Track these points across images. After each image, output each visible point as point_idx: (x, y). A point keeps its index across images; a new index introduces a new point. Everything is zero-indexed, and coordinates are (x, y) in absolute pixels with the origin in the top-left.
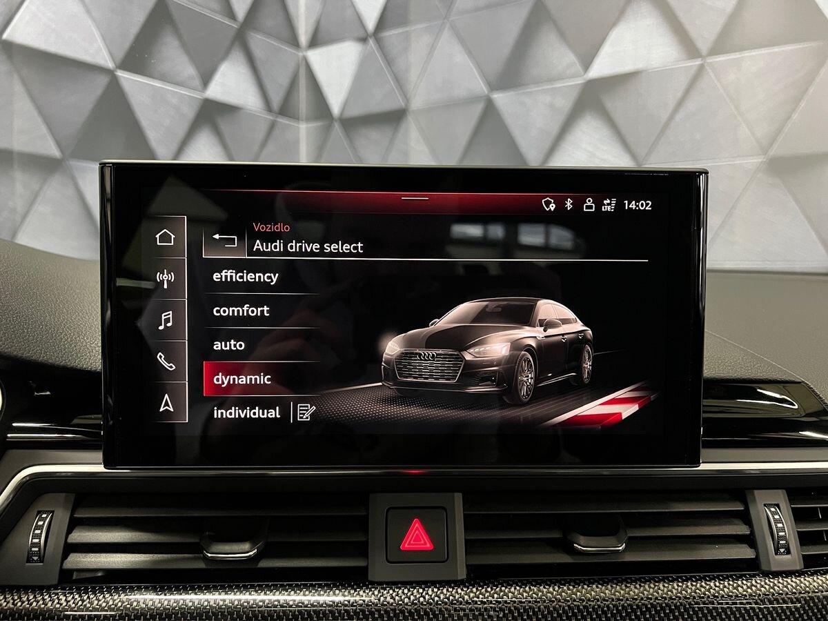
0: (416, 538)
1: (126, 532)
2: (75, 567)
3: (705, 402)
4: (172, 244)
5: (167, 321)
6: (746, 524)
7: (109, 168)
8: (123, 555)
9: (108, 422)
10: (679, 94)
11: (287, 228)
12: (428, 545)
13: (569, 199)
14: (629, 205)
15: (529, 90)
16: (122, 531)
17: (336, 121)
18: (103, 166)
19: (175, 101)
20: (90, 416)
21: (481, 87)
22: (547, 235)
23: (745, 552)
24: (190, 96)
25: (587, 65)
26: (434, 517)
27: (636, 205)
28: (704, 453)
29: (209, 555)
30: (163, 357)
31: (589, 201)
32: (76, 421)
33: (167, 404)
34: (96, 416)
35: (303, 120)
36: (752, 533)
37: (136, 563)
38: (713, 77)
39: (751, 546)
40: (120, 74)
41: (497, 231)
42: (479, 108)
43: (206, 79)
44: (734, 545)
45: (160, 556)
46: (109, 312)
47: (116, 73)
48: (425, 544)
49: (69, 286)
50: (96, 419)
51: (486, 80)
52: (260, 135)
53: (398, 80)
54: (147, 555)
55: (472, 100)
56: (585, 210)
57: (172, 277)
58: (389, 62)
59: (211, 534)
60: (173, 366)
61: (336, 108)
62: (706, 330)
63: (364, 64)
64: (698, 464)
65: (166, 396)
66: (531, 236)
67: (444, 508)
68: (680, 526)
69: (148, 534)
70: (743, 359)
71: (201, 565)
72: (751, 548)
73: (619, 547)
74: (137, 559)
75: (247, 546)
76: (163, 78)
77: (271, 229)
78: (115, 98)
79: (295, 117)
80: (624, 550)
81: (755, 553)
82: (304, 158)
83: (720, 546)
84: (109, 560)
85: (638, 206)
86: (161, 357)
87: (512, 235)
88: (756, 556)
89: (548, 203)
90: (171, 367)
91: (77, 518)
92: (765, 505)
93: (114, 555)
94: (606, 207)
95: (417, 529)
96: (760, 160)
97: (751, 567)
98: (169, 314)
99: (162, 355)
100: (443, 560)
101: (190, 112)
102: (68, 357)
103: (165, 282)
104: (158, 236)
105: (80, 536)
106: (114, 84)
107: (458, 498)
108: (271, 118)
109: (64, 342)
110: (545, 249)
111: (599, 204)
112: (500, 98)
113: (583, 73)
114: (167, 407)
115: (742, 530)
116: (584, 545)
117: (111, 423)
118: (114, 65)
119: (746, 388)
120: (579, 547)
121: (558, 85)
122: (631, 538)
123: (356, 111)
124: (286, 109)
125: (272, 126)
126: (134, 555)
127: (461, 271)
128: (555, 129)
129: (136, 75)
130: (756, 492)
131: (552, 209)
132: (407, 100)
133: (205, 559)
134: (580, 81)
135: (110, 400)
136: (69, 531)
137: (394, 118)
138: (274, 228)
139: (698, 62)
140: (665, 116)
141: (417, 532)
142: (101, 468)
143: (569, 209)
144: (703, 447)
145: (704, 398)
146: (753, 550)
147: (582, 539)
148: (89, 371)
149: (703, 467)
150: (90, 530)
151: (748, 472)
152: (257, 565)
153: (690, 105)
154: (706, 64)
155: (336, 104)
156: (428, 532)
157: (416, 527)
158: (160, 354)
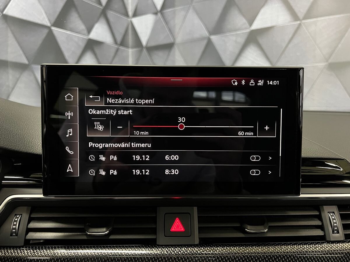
0: (177, 226)
1: (52, 223)
2: (31, 238)
3: (302, 168)
4: (72, 100)
5: (70, 133)
6: (320, 221)
7: (45, 67)
8: (51, 233)
9: (45, 176)
10: (290, 36)
11: (121, 93)
12: (182, 229)
13: (243, 80)
14: (269, 83)
15: (226, 35)
16: (51, 223)
17: (144, 48)
18: (42, 67)
19: (76, 39)
20: (37, 174)
21: (206, 33)
22: (234, 96)
23: (319, 233)
24: (82, 38)
25: (251, 24)
26: (185, 217)
27: (272, 83)
28: (302, 190)
29: (88, 233)
30: (68, 148)
31: (252, 81)
32: (32, 176)
33: (70, 169)
34: (40, 174)
35: (130, 48)
36: (323, 224)
37: (57, 236)
38: (305, 28)
39: (322, 230)
40: (53, 28)
41: (213, 95)
42: (205, 42)
43: (89, 31)
44: (315, 230)
45: (67, 233)
46: (45, 129)
47: (51, 28)
48: (181, 229)
49: (29, 118)
50: (40, 175)
51: (208, 30)
52: (112, 54)
53: (170, 30)
54: (62, 233)
55: (202, 39)
56: (250, 85)
57: (72, 114)
58: (167, 23)
59: (89, 224)
60: (72, 152)
61: (144, 42)
62: (302, 137)
63: (156, 24)
64: (299, 194)
65: (70, 165)
66: (227, 96)
67: (189, 213)
68: (292, 221)
69: (62, 224)
70: (318, 149)
71: (85, 237)
72: (322, 231)
73: (265, 230)
74: (57, 235)
75: (104, 229)
76: (71, 30)
77: (114, 93)
78: (51, 38)
79: (127, 47)
80: (267, 232)
81: (324, 233)
82: (131, 63)
83: (309, 230)
84: (45, 235)
85: (273, 83)
86: (67, 148)
87: (219, 96)
88: (324, 234)
89: (234, 82)
90: (72, 153)
91: (32, 217)
92: (328, 212)
93: (48, 233)
94: (259, 84)
95: (178, 222)
96: (325, 64)
97: (322, 239)
98: (71, 130)
99: (68, 147)
100: (189, 236)
101: (82, 45)
102: (28, 148)
103: (69, 116)
104: (66, 96)
105: (33, 225)
106: (51, 33)
107: (195, 209)
108: (116, 47)
109: (26, 142)
110: (233, 102)
111: (256, 82)
112: (214, 38)
113: (249, 27)
114: (70, 170)
115: (318, 223)
116: (250, 229)
117: (46, 176)
118: (50, 25)
119: (320, 162)
120: (248, 230)
121: (238, 32)
122: (270, 227)
123: (153, 44)
124: (123, 43)
125: (117, 50)
126: (56, 233)
127: (198, 111)
128: (237, 51)
129: (60, 29)
130: (324, 207)
131: (236, 84)
132: (174, 39)
133: (87, 234)
134: (248, 31)
135: (45, 166)
136: (29, 223)
137: (169, 47)
138: (116, 93)
139: (299, 22)
140: (284, 45)
141: (178, 224)
142: (41, 196)
143: (243, 84)
144: (301, 187)
145: (302, 166)
146: (323, 232)
147: (249, 227)
148: (37, 154)
149: (301, 196)
150: (38, 222)
151: (321, 198)
152: (109, 237)
153: (295, 41)
154: (301, 23)
155: (144, 41)
156: (182, 224)
157: (177, 222)
158: (67, 147)
